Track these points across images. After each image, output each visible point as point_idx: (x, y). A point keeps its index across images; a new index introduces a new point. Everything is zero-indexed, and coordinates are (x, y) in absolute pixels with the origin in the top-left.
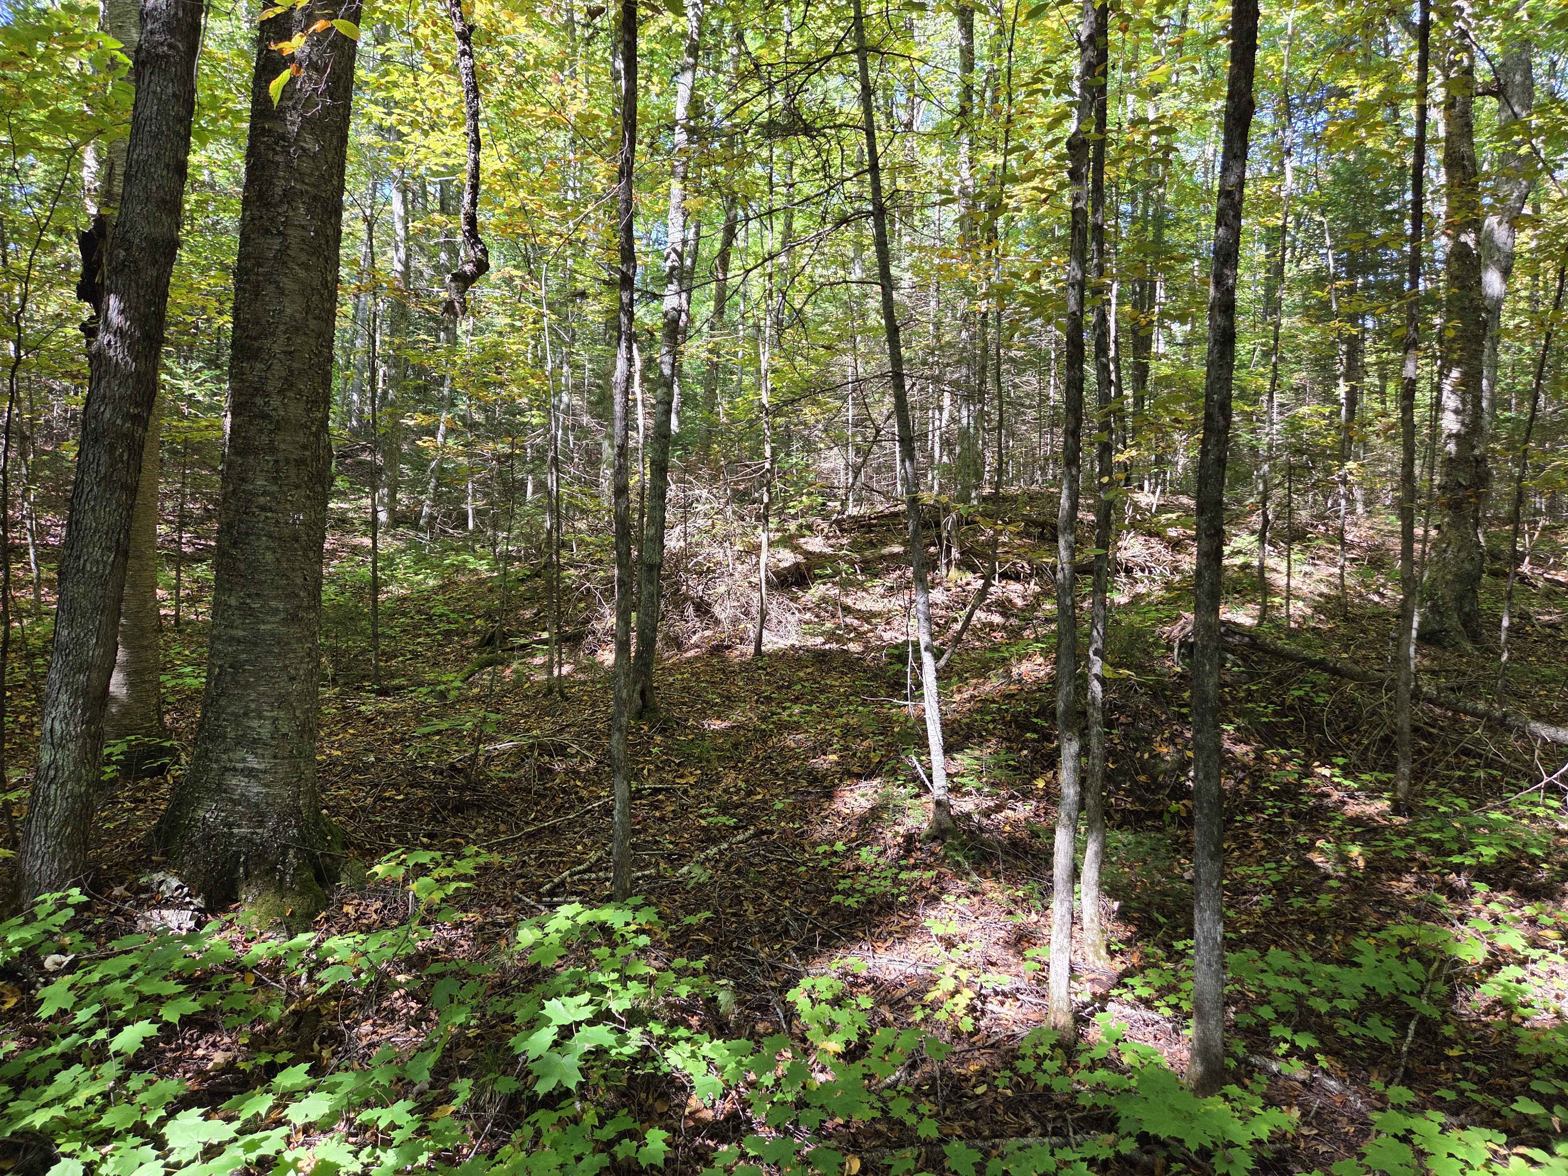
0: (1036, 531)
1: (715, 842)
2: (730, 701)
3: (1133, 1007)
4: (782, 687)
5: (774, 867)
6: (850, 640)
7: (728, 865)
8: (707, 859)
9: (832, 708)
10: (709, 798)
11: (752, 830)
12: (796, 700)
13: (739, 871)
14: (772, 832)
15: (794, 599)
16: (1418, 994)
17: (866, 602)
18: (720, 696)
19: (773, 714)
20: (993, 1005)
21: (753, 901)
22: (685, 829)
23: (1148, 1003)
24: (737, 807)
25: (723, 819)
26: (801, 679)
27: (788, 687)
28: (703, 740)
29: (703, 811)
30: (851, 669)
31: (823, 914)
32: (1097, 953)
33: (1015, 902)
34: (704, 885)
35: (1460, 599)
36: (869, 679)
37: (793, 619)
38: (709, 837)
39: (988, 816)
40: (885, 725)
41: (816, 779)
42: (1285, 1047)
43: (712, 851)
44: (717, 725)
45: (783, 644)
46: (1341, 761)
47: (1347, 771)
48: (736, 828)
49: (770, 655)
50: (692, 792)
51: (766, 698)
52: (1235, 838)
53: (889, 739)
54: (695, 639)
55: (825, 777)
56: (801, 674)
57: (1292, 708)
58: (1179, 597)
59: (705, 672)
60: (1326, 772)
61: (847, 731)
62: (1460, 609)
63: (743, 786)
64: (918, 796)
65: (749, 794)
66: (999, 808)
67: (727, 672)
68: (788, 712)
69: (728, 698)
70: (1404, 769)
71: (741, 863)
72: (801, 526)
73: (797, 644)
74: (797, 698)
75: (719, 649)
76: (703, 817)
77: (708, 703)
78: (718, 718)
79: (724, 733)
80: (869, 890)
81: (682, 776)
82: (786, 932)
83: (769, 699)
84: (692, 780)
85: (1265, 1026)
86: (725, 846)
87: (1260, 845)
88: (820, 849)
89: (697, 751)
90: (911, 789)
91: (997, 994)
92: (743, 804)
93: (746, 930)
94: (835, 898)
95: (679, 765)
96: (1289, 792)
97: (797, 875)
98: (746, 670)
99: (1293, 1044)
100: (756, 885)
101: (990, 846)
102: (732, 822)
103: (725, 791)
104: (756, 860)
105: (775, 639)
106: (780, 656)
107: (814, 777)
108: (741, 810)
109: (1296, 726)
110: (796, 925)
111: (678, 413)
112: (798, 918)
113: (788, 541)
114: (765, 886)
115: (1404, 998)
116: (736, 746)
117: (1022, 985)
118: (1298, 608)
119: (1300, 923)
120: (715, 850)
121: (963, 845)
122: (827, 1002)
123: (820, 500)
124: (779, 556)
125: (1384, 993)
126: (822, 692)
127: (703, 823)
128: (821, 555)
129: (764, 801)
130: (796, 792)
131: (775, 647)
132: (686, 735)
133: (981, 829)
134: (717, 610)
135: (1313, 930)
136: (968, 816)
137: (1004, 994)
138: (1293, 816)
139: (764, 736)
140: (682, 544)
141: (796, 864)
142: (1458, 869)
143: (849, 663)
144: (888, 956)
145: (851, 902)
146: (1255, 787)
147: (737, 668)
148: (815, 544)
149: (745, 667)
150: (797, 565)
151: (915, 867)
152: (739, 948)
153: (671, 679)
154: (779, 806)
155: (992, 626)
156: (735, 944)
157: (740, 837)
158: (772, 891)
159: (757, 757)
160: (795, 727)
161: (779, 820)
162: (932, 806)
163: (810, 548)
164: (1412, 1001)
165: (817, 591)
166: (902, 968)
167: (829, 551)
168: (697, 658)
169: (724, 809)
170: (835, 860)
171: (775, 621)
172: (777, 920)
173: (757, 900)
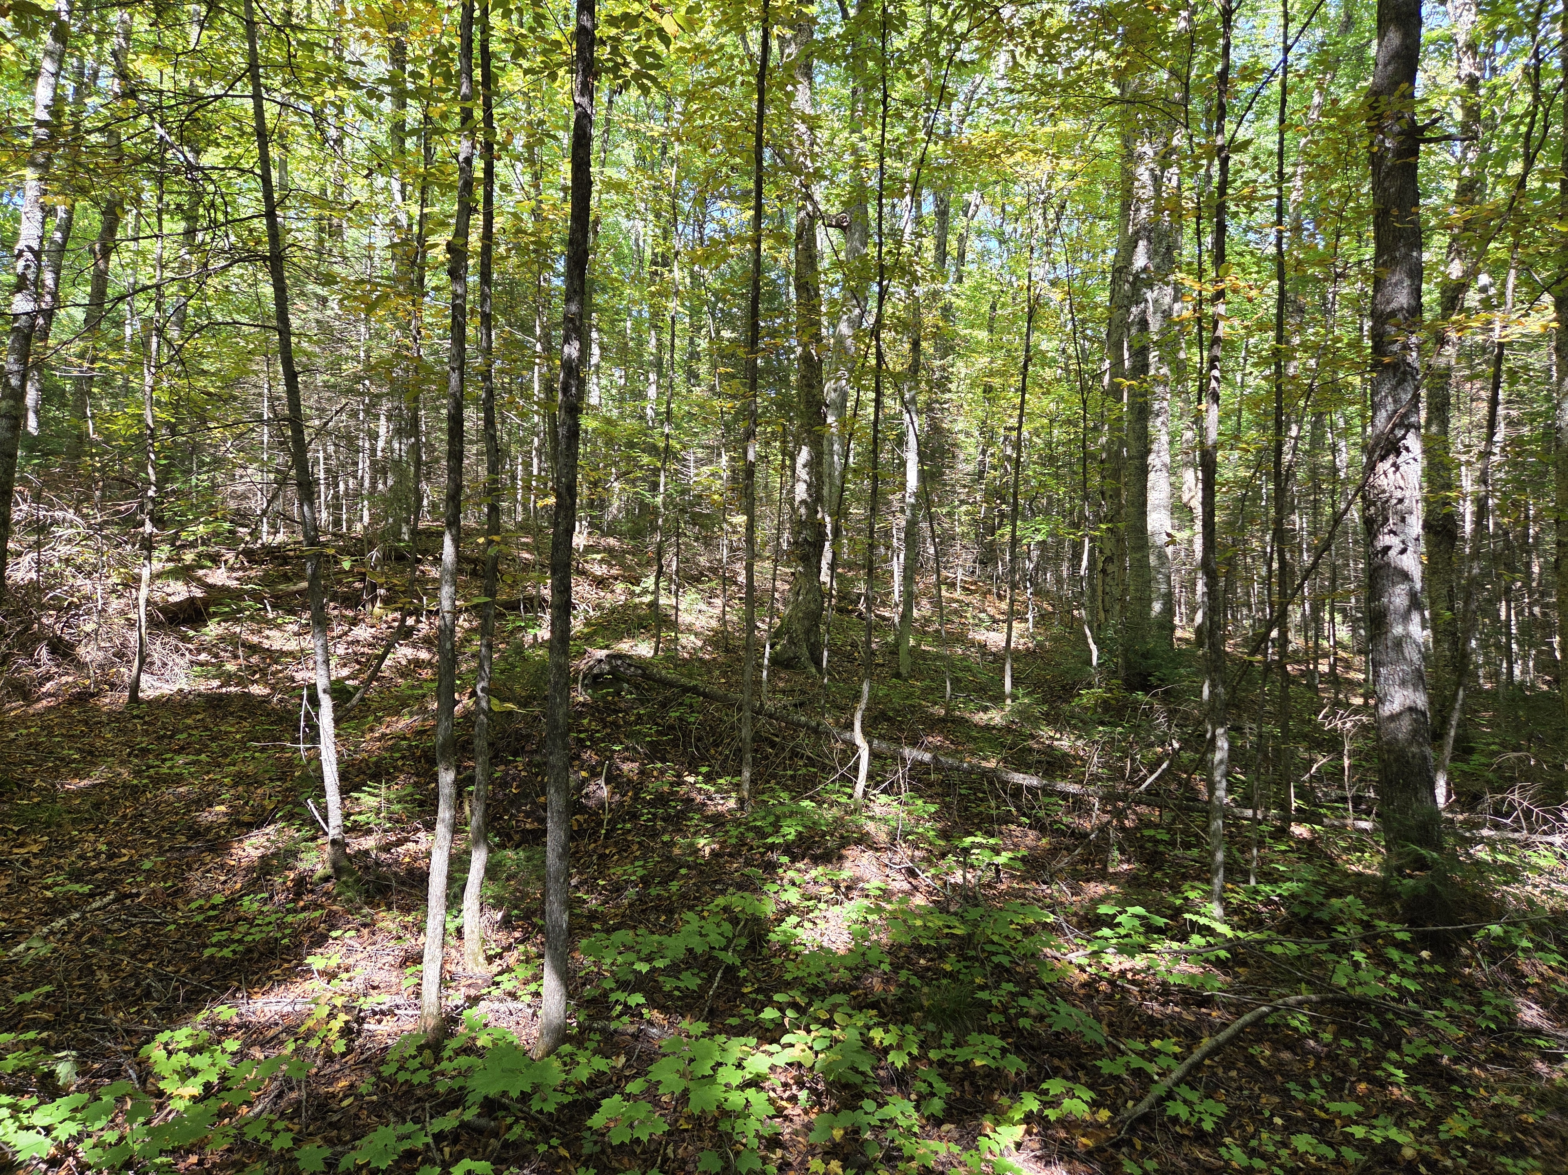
0: (469, 567)
1: (63, 913)
2: (91, 756)
3: (501, 1001)
4: (164, 736)
5: (138, 931)
6: (253, 682)
7: (79, 936)
8: (52, 932)
9: (225, 756)
10: (58, 867)
11: (112, 895)
12: (181, 750)
13: (92, 941)
14: (138, 895)
15: (185, 639)
16: (725, 949)
17: (276, 640)
18: (80, 750)
19: (149, 767)
20: (370, 1025)
21: (109, 969)
22: (23, 904)
23: (513, 996)
24: (95, 872)
25: (76, 887)
26: (189, 727)
27: (171, 737)
28: (54, 801)
29: (50, 881)
30: (253, 714)
31: (193, 971)
32: (475, 960)
33: (406, 928)
34: (47, 960)
35: (808, 632)
36: (272, 723)
37: (183, 662)
38: (55, 908)
39: (388, 851)
40: (285, 770)
41: (198, 833)
42: (619, 1008)
43: (60, 923)
44: (74, 785)
45: (167, 689)
46: (704, 770)
47: (709, 778)
48: (92, 895)
49: (149, 702)
50: (37, 862)
51: (142, 750)
52: (616, 844)
53: (288, 784)
54: (49, 686)
55: (208, 829)
56: (189, 721)
57: (672, 728)
58: (595, 632)
59: (61, 725)
60: (691, 779)
61: (239, 779)
62: (808, 640)
63: (104, 848)
64: (314, 839)
65: (111, 857)
66: (400, 843)
67: (92, 725)
68: (168, 764)
69: (91, 753)
70: (747, 774)
71: (96, 931)
72: (200, 556)
73: (187, 688)
74: (182, 748)
75: (83, 698)
76: (48, 888)
77: (62, 760)
78: (76, 776)
79: (82, 793)
80: (249, 938)
81: (22, 845)
82: (148, 995)
83: (145, 752)
84: (35, 849)
85: (605, 994)
86: (77, 915)
87: (635, 847)
88: (193, 905)
89: (44, 816)
90: (306, 832)
91: (375, 1013)
92: (102, 869)
93: (97, 1000)
94: (207, 952)
95: (18, 833)
96: (661, 799)
97: (165, 935)
98: (117, 720)
99: (625, 1004)
100: (113, 952)
101: (386, 879)
102: (86, 889)
103: (81, 857)
104: (116, 926)
105: (157, 684)
106: (161, 703)
107: (196, 832)
108: (100, 876)
109: (674, 743)
110: (159, 986)
111: (37, 412)
112: (164, 979)
113: (185, 573)
114: (124, 952)
115: (716, 953)
116: (97, 806)
117: (400, 1001)
118: (689, 641)
119: (656, 908)
120: (62, 921)
121: (358, 881)
122: (185, 1050)
123: (227, 525)
124: (169, 590)
125: (699, 951)
126: (213, 739)
127: (49, 894)
128: (224, 589)
129: (131, 863)
130: (171, 849)
131: (158, 693)
132: (30, 798)
133: (378, 864)
134: (81, 650)
135: (664, 912)
136: (367, 852)
137: (383, 1013)
138: (664, 820)
139: (135, 792)
140: (34, 576)
141: (165, 924)
142: (772, 847)
143: (250, 705)
144: (265, 999)
145: (226, 952)
146: (636, 798)
147: (104, 718)
148: (219, 577)
149: (115, 717)
150: (192, 600)
151: (304, 909)
152: (89, 1020)
153: (12, 735)
154: (147, 865)
155: (418, 663)
156: (82, 1017)
157: (95, 905)
158: (133, 956)
159: (124, 816)
160: (179, 779)
161: (148, 880)
162: (328, 848)
163: (210, 580)
164: (721, 955)
165: (213, 630)
166: (278, 1008)
167: (234, 584)
168: (49, 709)
169: (76, 876)
170: (212, 913)
171: (158, 663)
172: (138, 985)
173: (113, 968)
